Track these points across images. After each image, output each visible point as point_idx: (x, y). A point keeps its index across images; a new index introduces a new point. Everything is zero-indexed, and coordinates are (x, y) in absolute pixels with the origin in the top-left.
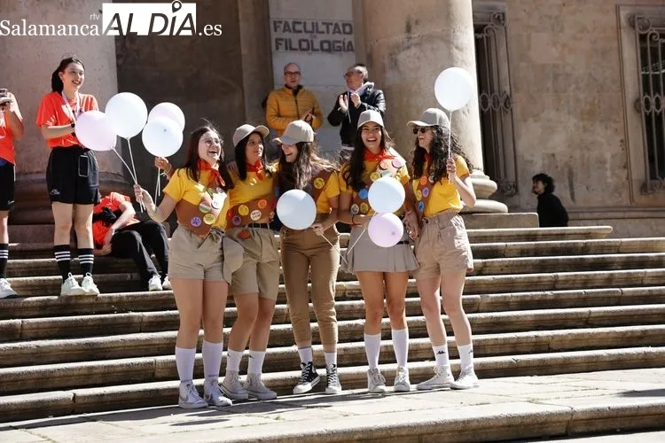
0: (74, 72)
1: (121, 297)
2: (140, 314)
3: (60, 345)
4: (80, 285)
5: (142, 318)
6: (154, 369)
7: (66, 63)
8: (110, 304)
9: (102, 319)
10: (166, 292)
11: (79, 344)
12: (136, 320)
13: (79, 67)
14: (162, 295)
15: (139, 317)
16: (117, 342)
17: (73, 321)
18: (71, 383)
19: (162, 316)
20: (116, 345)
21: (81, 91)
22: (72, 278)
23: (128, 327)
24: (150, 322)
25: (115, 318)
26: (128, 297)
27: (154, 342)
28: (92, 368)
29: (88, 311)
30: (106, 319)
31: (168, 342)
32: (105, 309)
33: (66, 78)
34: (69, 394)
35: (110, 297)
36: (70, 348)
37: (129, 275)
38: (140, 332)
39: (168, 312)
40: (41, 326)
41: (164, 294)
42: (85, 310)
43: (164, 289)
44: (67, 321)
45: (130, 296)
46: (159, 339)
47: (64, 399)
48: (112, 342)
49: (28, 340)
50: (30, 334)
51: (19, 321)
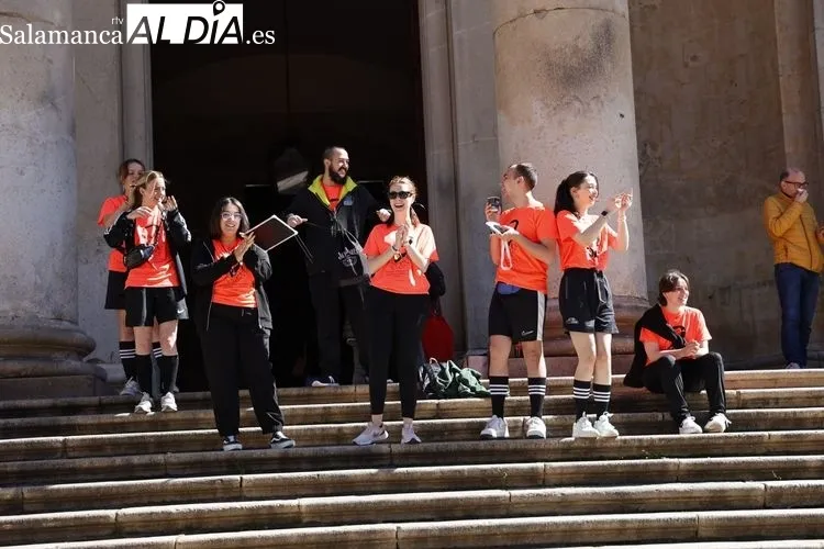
1: (652, 440)
2: (676, 460)
3: (587, 494)
4: (593, 426)
5: (679, 465)
6: (697, 527)
8: (640, 448)
9: (632, 465)
10: (706, 435)
11: (607, 493)
12: (671, 468)
14: (700, 438)
15: (675, 464)
16: (651, 492)
17: (600, 466)
19: (702, 464)
20: (650, 496)
22: (586, 418)
23: (662, 476)
24: (689, 471)
25: (647, 464)
26: (660, 440)
27: (694, 495)
29: (616, 455)
30: (637, 465)
31: (711, 495)
32: (634, 453)
35: (640, 440)
36: (597, 497)
37: (660, 416)
38: (677, 481)
39: (709, 459)
40: (565, 471)
41: (703, 438)
42: (611, 455)
43: (704, 432)
44: (593, 466)
45: (663, 439)
46: (700, 491)
48: (646, 492)
49: (550, 487)
50: (553, 480)
51: (540, 465)
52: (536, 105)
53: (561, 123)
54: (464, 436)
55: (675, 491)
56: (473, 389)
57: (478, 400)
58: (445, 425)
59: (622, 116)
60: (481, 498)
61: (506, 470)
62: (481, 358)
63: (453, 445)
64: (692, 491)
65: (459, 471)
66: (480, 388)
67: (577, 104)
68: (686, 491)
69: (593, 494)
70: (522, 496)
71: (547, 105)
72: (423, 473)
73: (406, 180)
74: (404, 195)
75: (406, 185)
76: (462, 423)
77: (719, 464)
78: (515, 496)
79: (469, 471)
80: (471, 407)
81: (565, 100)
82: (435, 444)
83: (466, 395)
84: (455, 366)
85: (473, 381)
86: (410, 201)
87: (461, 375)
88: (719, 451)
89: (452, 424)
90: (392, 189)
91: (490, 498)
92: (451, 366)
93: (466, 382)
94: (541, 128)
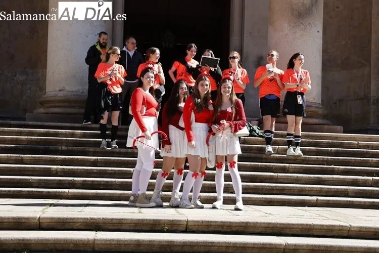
0: (301, 59)
1: (328, 159)
4: (294, 151)
5: (339, 168)
6: (348, 192)
7: (296, 56)
8: (323, 161)
11: (314, 177)
12: (336, 169)
13: (302, 57)
18: (312, 194)
21: (302, 68)
22: (292, 148)
23: (332, 172)
24: (343, 171)
26: (331, 159)
28: (322, 188)
32: (320, 163)
33: (296, 62)
34: (315, 198)
35: (323, 158)
38: (338, 175)
39: (349, 167)
40: (296, 168)
41: (347, 159)
42: (312, 163)
44: (307, 167)
46: (348, 179)
47: (313, 200)
49: (291, 173)
50: (291, 171)
51: (288, 165)
52: (286, 25)
53: (295, 33)
54: (255, 151)
55: (339, 178)
56: (258, 134)
57: (260, 138)
58: (248, 147)
59: (318, 32)
60: (267, 176)
61: (274, 166)
62: (256, 122)
63: (253, 155)
64: (345, 179)
65: (257, 165)
66: (260, 134)
67: (302, 25)
68: (343, 179)
69: (309, 177)
70: (282, 176)
71: (290, 25)
72: (243, 165)
73: (235, 52)
74: (234, 58)
75: (236, 54)
76: (255, 147)
77: (354, 169)
78: (280, 176)
79: (261, 165)
80: (257, 141)
81: (297, 24)
82: (246, 154)
83: (255, 136)
84: (251, 125)
85: (258, 131)
86: (237, 60)
87: (253, 128)
88: (353, 164)
89: (251, 147)
90: (231, 56)
91: (270, 176)
92: (249, 124)
93: (255, 131)
94: (287, 34)
